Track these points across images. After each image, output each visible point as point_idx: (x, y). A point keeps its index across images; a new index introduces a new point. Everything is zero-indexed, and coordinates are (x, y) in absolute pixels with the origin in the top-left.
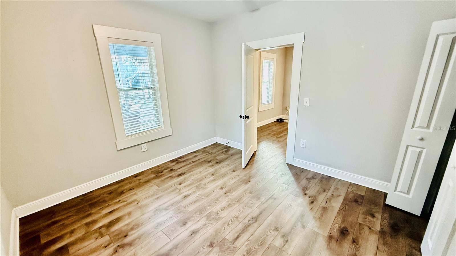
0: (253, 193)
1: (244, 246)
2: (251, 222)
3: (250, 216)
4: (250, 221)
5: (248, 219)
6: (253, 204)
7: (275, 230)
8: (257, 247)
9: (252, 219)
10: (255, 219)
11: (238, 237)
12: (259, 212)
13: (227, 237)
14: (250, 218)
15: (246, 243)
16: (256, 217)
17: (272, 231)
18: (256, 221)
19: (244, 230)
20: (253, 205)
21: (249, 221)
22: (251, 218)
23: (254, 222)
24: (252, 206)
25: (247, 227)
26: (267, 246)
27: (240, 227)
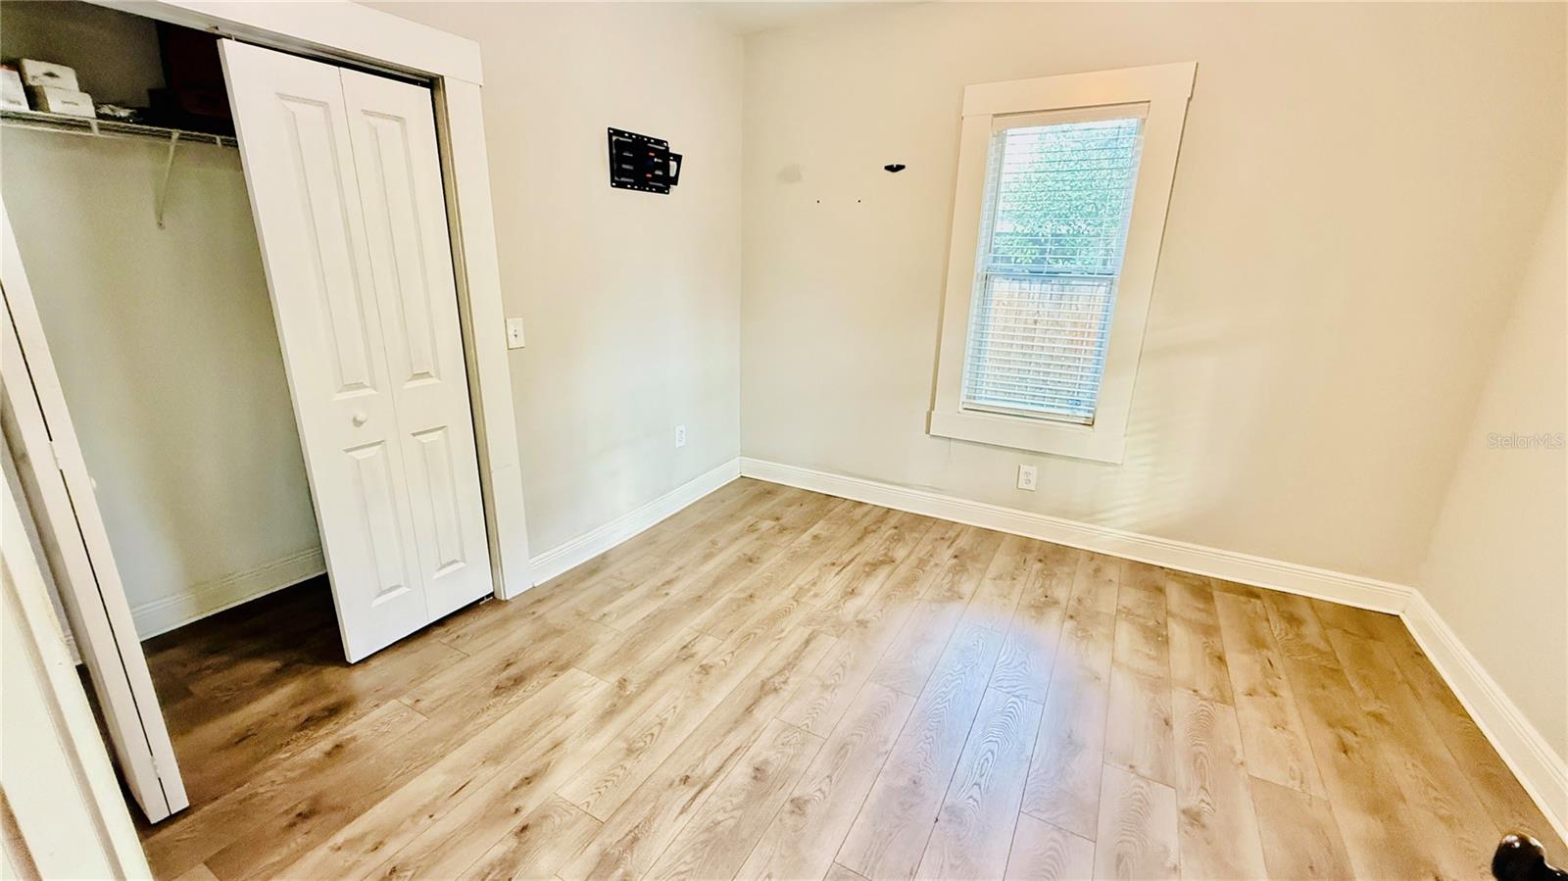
0: (788, 807)
1: (787, 630)
2: (778, 680)
3: (785, 694)
4: (782, 680)
5: (791, 686)
6: (779, 741)
7: (711, 667)
8: (758, 631)
9: (775, 689)
10: (767, 688)
11: (807, 642)
12: (754, 712)
13: (835, 639)
14: (785, 690)
15: (783, 635)
16: (765, 694)
17: (718, 664)
18: (763, 684)
19: (797, 658)
20: (779, 735)
21: (785, 682)
22: (781, 691)
23: (769, 679)
24: (784, 731)
25: (789, 664)
26: (735, 635)
27: (808, 664)
